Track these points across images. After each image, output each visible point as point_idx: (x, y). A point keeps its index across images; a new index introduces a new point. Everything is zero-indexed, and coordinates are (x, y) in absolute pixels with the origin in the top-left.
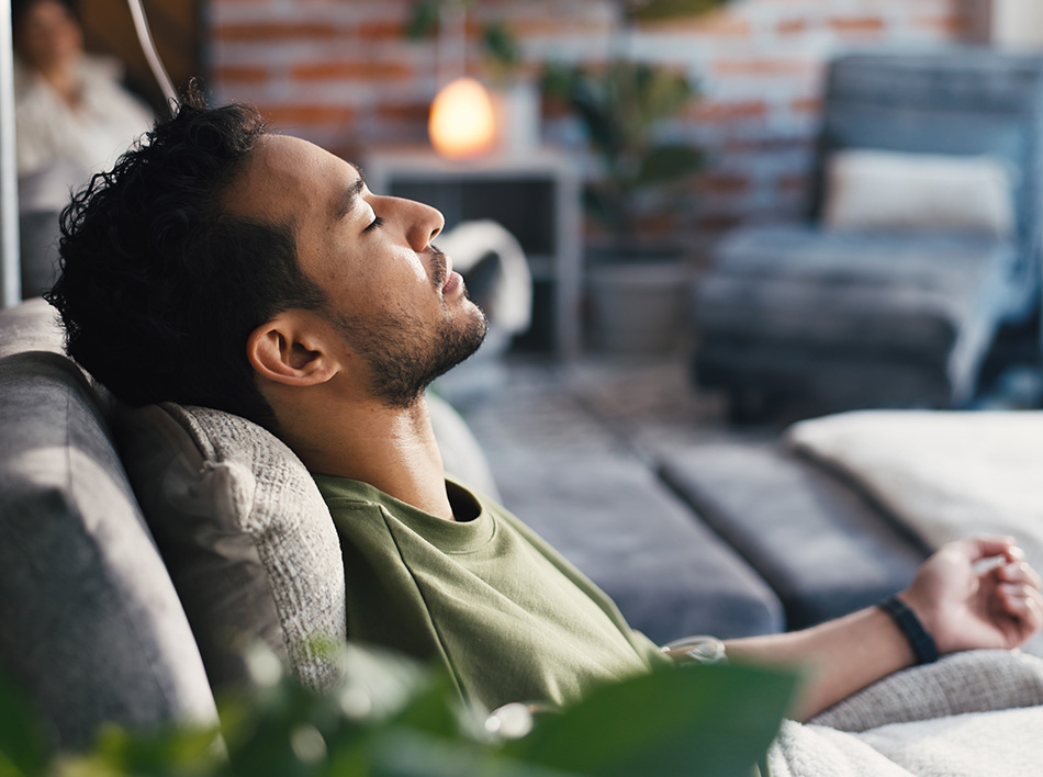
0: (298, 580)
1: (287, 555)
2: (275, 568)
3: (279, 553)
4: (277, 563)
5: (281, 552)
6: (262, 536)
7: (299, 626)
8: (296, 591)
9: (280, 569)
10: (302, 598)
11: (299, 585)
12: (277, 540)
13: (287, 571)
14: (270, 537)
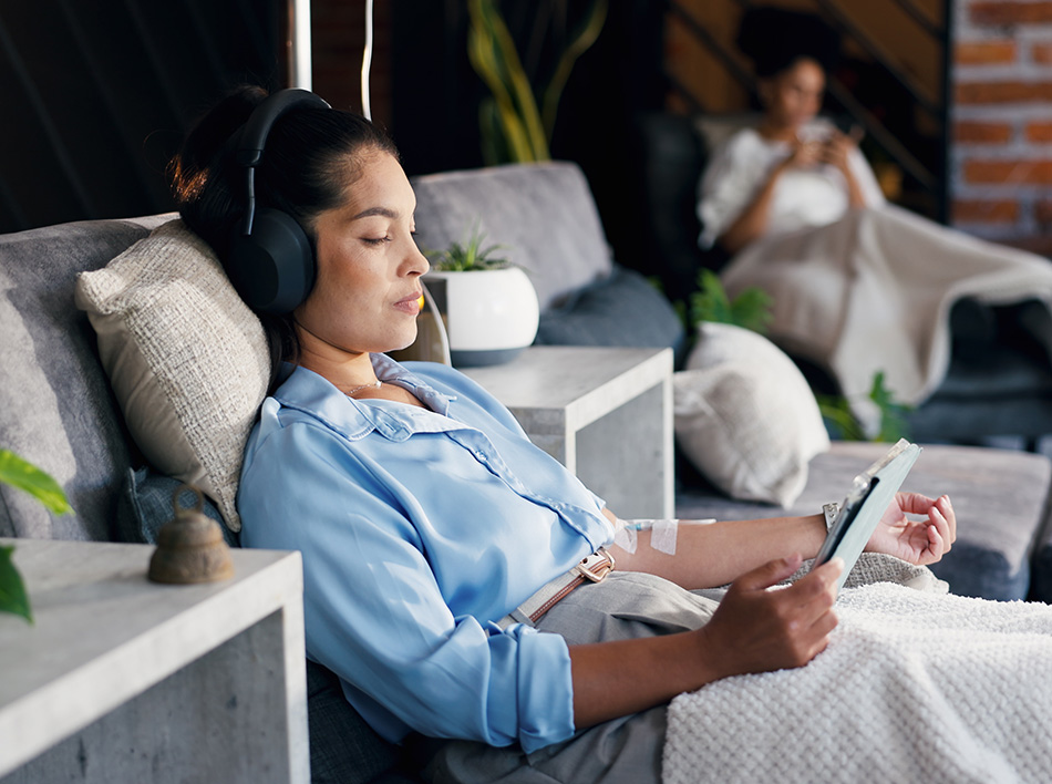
0: (153, 339)
1: (143, 324)
2: (137, 333)
3: (137, 324)
4: (137, 330)
5: (139, 322)
6: (126, 314)
7: (166, 370)
8: (154, 347)
9: (140, 333)
10: (161, 352)
11: (156, 343)
12: (135, 314)
13: (144, 334)
14: (131, 313)
